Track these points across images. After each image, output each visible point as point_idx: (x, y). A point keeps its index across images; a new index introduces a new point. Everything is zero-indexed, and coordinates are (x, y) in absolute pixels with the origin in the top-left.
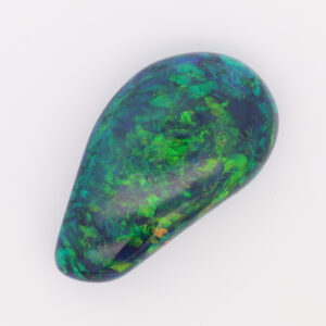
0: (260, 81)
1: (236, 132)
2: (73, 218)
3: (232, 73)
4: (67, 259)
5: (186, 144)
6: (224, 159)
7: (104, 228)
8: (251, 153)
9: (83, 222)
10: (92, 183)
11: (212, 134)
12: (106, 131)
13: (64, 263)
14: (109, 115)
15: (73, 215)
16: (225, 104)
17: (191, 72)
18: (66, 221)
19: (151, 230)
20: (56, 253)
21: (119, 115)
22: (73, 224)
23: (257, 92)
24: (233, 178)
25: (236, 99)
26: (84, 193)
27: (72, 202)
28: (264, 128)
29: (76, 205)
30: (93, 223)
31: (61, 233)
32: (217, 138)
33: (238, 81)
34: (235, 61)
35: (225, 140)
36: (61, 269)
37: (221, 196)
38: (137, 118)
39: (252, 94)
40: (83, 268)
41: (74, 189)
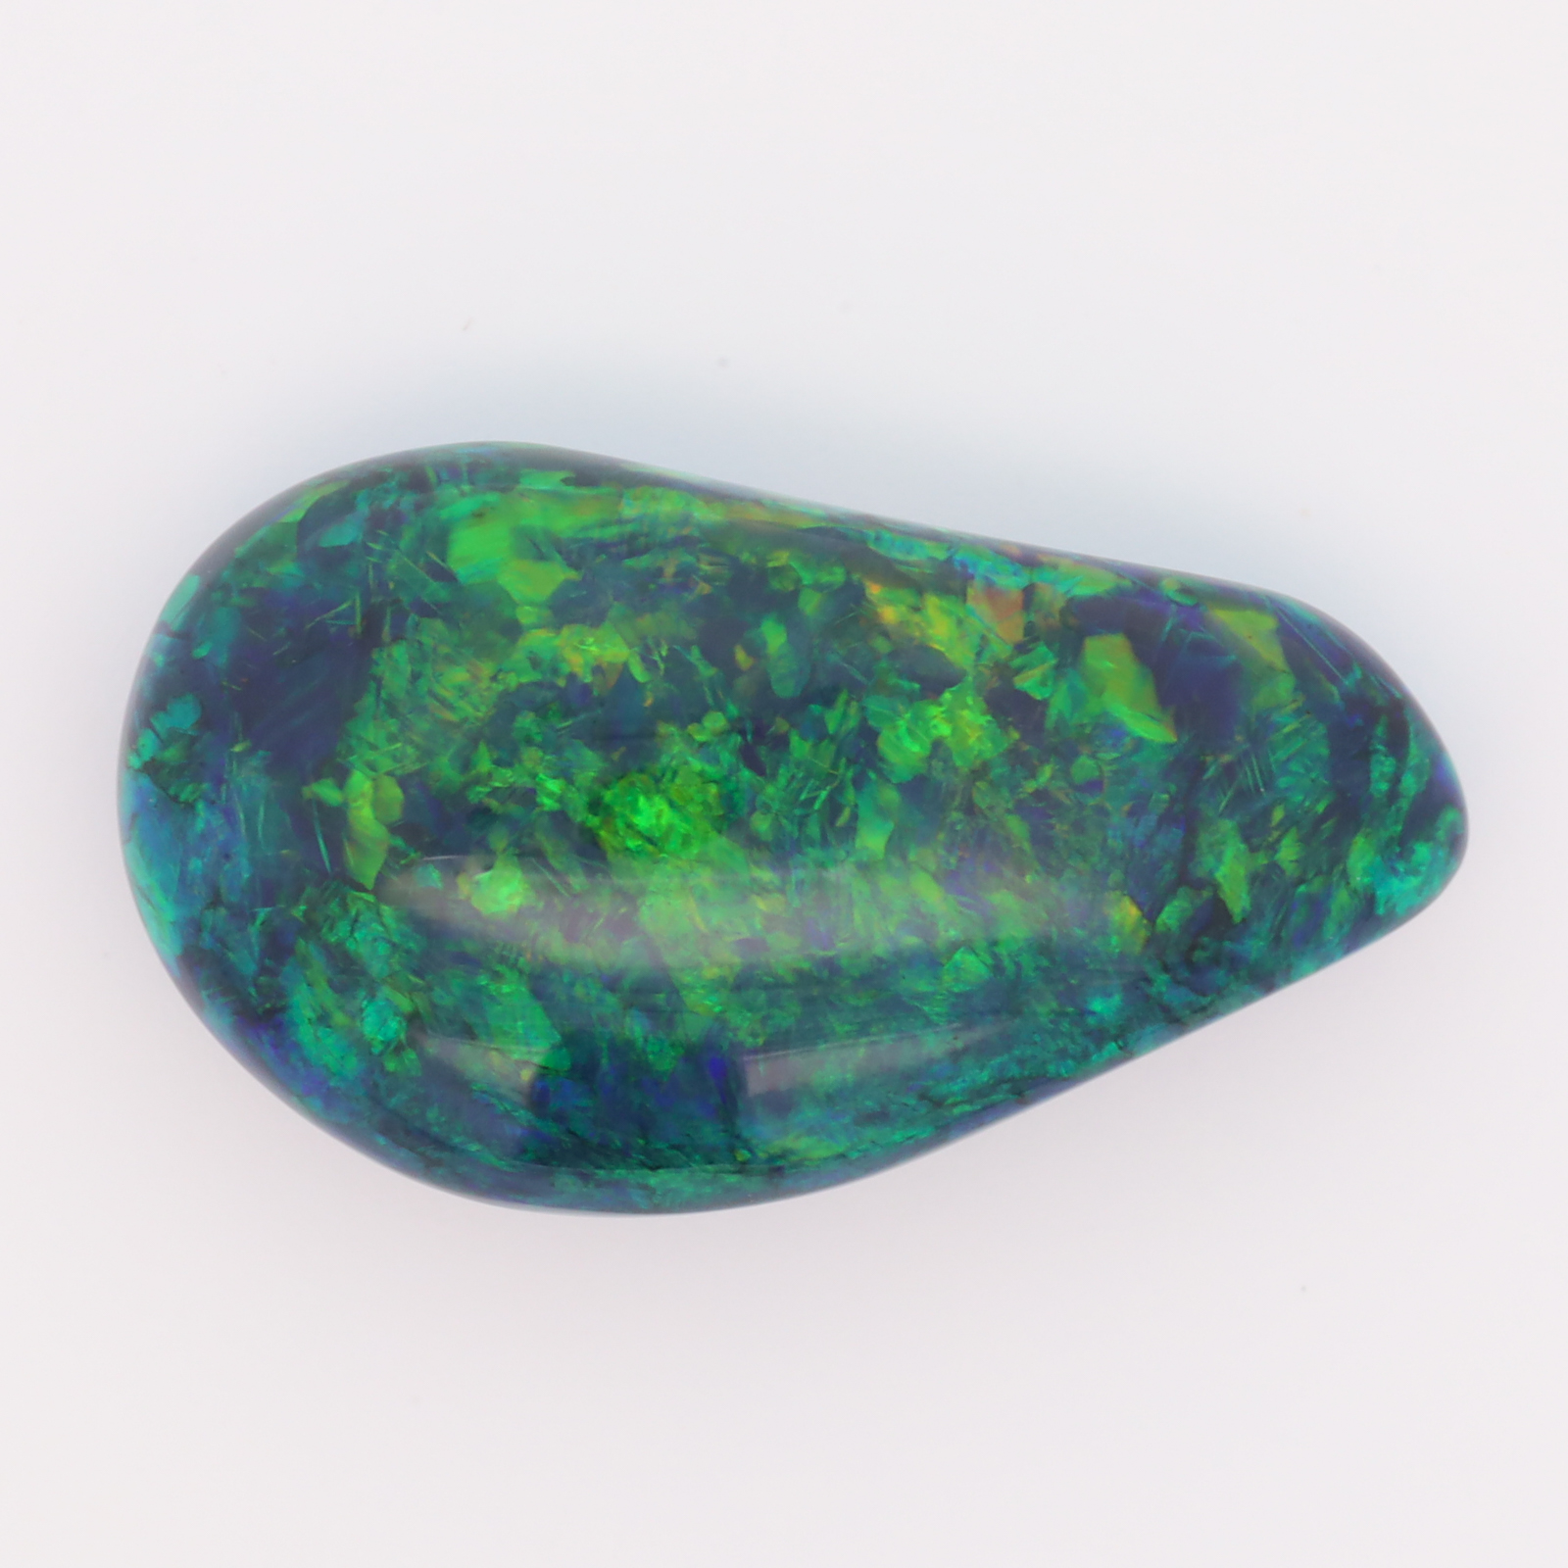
0: (132, 741)
1: (394, 663)
2: (1235, 963)
3: (196, 865)
4: (1397, 851)
5: (595, 805)
6: (526, 616)
7: (1167, 819)
8: (422, 538)
9: (1213, 918)
10: (1044, 1009)
11: (474, 740)
12: (811, 1131)
13: (1422, 851)
14: (743, 1169)
15: (1220, 975)
16: (327, 791)
17: (323, 1019)
18: (1265, 980)
19: (1021, 648)
20: (1412, 911)
21: (710, 1133)
22: (1254, 947)
23: (184, 715)
24: (565, 524)
25: (273, 768)
26: (1103, 1006)
27: (1175, 1022)
28: (287, 570)
29: (1176, 997)
30: (1185, 878)
31: (1325, 959)
32: (474, 710)
33: (203, 818)
34: (142, 894)
35: (459, 675)
36: (1455, 843)
37: (668, 507)
38: (665, 1062)
39: (205, 723)
40: (1382, 767)
41: (1127, 1053)
